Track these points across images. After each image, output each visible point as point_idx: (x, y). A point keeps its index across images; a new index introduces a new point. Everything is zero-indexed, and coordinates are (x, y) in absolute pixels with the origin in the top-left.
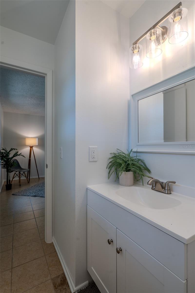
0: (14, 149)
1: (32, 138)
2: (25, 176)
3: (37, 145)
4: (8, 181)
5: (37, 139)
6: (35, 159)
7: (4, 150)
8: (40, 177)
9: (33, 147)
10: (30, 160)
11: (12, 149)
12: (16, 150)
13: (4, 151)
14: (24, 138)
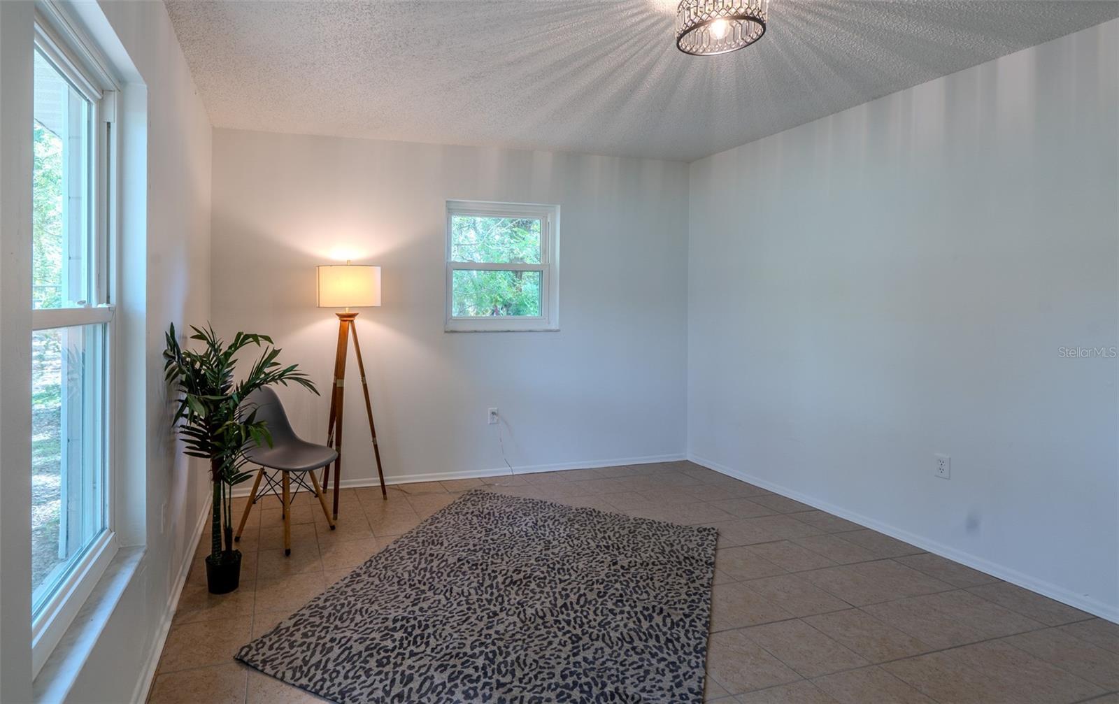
0: (255, 338)
1: (349, 264)
2: (314, 489)
3: (378, 304)
4: (220, 531)
5: (378, 270)
6: (365, 386)
7: (200, 337)
8: (386, 484)
9: (353, 316)
10: (338, 393)
11: (242, 340)
12: (264, 343)
13: (200, 348)
14: (311, 268)
